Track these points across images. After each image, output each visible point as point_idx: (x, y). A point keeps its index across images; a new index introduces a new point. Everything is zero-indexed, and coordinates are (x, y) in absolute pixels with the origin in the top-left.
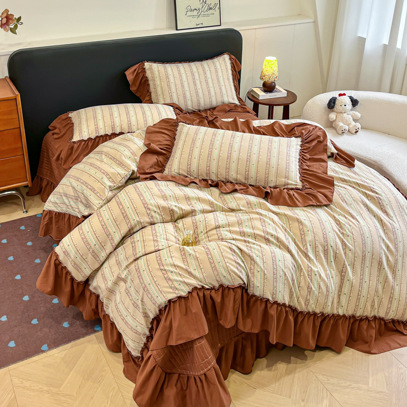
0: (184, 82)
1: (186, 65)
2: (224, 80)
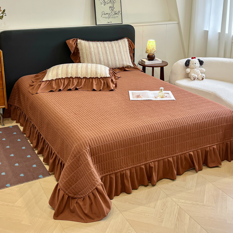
0: (99, 51)
1: (102, 43)
2: (124, 52)
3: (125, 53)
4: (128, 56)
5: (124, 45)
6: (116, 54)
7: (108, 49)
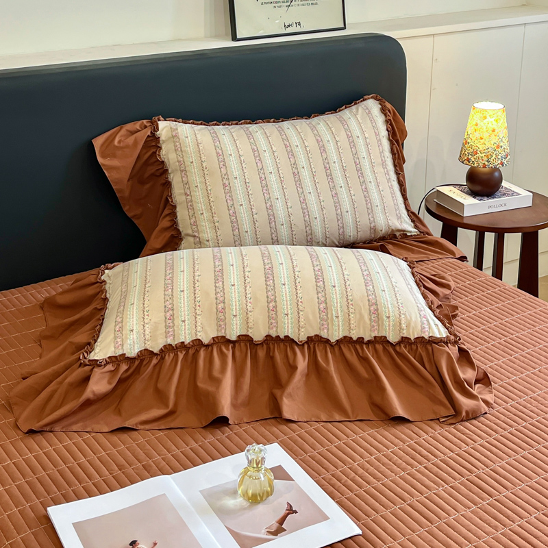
0: (268, 175)
1: (270, 128)
2: (373, 167)
3: (379, 169)
4: (391, 187)
5: (369, 133)
6: (340, 181)
7: (302, 160)
